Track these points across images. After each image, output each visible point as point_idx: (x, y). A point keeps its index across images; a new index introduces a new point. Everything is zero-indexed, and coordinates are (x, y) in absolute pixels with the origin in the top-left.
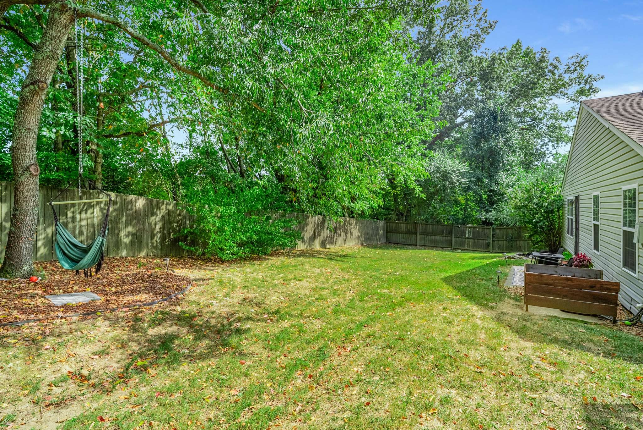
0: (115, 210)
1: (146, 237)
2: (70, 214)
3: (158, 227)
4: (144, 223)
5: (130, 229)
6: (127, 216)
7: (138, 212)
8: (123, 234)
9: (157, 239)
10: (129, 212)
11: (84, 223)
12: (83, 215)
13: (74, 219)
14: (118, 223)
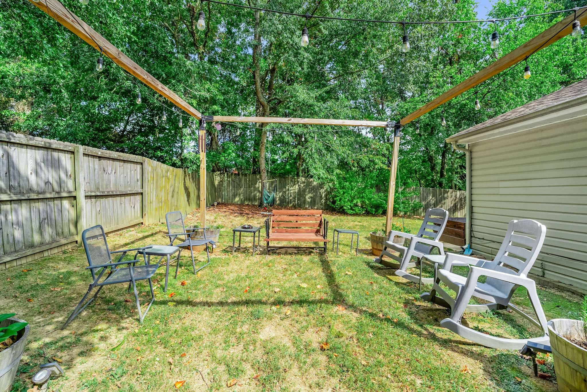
0: (304, 186)
1: (317, 199)
2: (287, 188)
3: (324, 194)
4: (317, 192)
5: (310, 195)
6: (309, 189)
7: (314, 187)
8: (307, 197)
9: (323, 201)
10: (310, 187)
11: (292, 191)
12: (292, 188)
13: (288, 189)
14: (305, 192)
